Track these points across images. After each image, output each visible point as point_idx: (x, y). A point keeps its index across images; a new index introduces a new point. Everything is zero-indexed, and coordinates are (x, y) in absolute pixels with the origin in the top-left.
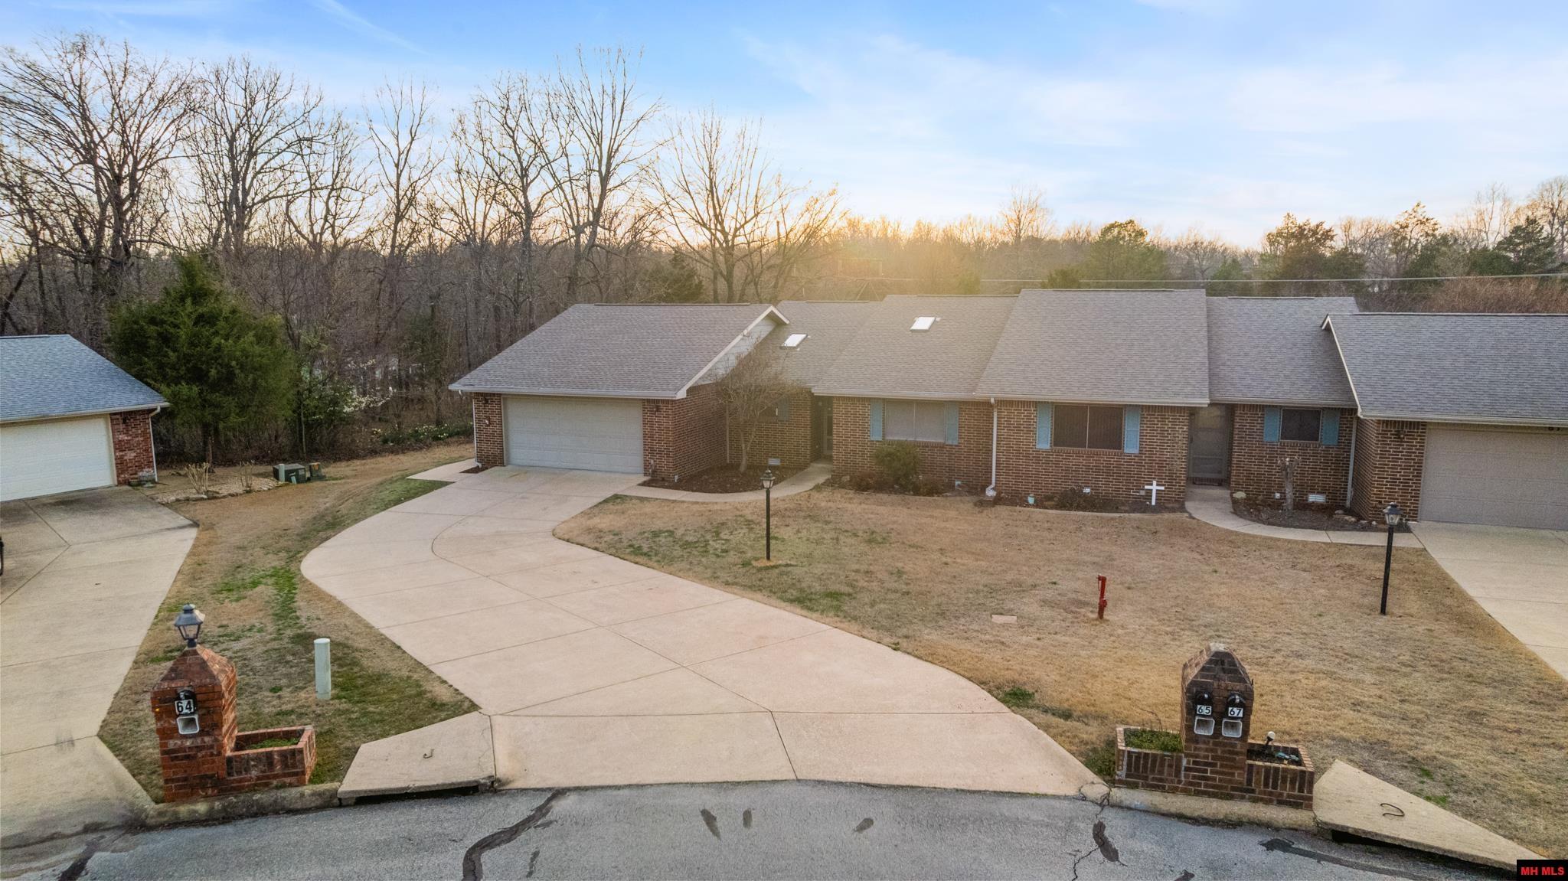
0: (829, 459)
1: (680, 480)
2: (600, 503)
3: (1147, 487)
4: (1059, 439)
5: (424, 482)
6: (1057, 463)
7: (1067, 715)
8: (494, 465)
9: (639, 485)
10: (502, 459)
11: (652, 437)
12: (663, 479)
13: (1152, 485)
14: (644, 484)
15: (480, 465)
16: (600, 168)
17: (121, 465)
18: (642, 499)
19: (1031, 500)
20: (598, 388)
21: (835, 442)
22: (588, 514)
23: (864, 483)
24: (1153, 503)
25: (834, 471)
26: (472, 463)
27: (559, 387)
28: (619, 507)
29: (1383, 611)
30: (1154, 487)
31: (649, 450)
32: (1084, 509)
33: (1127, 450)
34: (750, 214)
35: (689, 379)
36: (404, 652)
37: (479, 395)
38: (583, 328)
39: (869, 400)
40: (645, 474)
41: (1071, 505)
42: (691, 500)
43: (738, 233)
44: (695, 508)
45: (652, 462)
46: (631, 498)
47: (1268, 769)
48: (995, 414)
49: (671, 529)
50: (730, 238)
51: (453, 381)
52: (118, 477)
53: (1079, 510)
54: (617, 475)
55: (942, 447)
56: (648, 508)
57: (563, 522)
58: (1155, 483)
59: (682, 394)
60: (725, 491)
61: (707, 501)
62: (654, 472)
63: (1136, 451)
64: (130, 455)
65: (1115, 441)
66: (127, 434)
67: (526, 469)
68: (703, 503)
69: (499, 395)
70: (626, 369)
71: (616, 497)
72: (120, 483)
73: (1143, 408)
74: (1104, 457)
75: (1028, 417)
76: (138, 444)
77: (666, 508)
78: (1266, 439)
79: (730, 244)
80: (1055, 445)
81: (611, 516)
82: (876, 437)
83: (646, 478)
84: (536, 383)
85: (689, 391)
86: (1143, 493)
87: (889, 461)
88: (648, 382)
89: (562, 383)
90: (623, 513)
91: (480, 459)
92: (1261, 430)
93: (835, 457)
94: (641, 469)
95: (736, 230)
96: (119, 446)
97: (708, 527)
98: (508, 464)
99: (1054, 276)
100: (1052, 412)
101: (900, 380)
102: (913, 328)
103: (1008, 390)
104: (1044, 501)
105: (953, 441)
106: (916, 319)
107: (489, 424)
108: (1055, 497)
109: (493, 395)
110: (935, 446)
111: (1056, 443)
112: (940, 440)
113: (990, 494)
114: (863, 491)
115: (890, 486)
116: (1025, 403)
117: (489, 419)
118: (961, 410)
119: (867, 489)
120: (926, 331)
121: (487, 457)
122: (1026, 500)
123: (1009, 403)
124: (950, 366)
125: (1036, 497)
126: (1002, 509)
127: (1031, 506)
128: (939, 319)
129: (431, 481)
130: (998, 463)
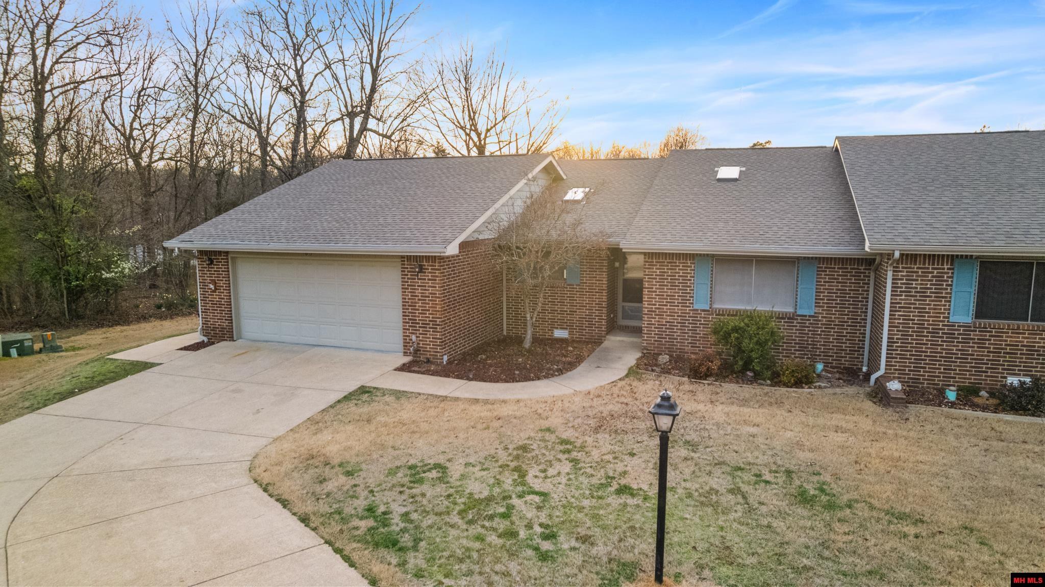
0: (637, 331)
1: (450, 362)
2: (339, 401)
5: (124, 362)
6: (981, 342)
8: (222, 339)
9: (395, 370)
10: (231, 331)
11: (413, 306)
12: (428, 361)
14: (404, 368)
15: (205, 339)
16: (371, 60)
18: (399, 395)
19: (951, 395)
20: (344, 242)
21: (646, 311)
22: (315, 423)
23: (703, 369)
25: (645, 348)
26: (197, 337)
27: (295, 242)
28: (365, 409)
31: (410, 322)
34: (499, 118)
35: (463, 230)
37: (202, 253)
38: (337, 180)
39: (692, 257)
40: (405, 354)
42: (467, 395)
43: (488, 135)
44: (477, 411)
45: (414, 338)
46: (384, 392)
48: (890, 274)
49: (441, 460)
50: (482, 136)
51: (171, 237)
54: (369, 355)
55: (792, 317)
56: (408, 412)
57: (275, 440)
59: (452, 249)
61: (491, 397)
62: (417, 351)
67: (258, 345)
68: (486, 402)
69: (227, 253)
70: (381, 220)
71: (363, 390)
75: (939, 278)
77: (432, 412)
79: (483, 142)
80: (976, 318)
81: (350, 428)
82: (701, 304)
83: (407, 359)
84: (268, 238)
85: (463, 246)
87: (737, 338)
88: (408, 234)
89: (300, 237)
90: (369, 421)
91: (206, 331)
93: (644, 330)
94: (400, 347)
95: (488, 131)
97: (503, 457)
98: (240, 337)
100: (976, 273)
101: (733, 232)
102: (719, 176)
103: (916, 239)
104: (968, 396)
105: (807, 310)
106: (716, 169)
107: (216, 289)
108: (979, 390)
109: (220, 253)
110: (781, 317)
111: (979, 314)
112: (790, 309)
113: (894, 386)
114: (700, 378)
115: (733, 372)
116: (933, 258)
117: (215, 283)
118: (819, 270)
119: (706, 376)
120: (735, 180)
121: (214, 329)
122: (941, 393)
123: (909, 258)
124: (789, 215)
125: (960, 389)
126: (913, 409)
127: (953, 405)
128: (744, 169)
129: (132, 363)
130: (890, 342)
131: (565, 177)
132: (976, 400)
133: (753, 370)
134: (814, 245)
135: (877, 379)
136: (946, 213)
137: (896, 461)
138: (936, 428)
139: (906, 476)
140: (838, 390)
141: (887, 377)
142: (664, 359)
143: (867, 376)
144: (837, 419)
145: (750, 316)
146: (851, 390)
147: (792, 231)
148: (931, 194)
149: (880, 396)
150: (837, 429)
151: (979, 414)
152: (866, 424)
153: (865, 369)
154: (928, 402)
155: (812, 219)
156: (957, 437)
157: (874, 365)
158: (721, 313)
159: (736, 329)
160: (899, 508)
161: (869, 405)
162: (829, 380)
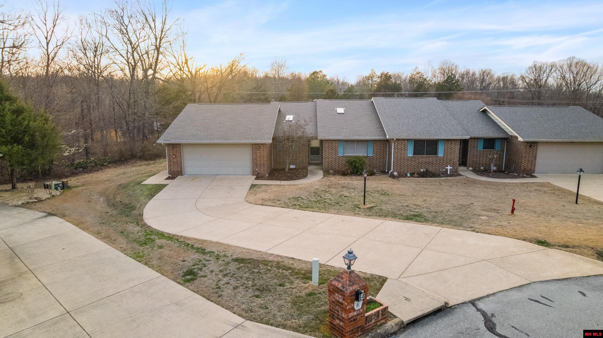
0: (321, 164)
1: (269, 176)
2: (250, 188)
3: (446, 168)
5: (152, 185)
6: (415, 161)
8: (178, 175)
10: (181, 172)
11: (256, 159)
12: (263, 176)
13: (448, 167)
15: (171, 176)
18: (265, 185)
19: (409, 175)
21: (324, 157)
23: (346, 173)
24: (449, 173)
25: (325, 169)
26: (167, 175)
29: (577, 203)
30: (449, 168)
31: (255, 165)
32: (432, 177)
33: (439, 155)
35: (271, 135)
37: (168, 145)
39: (338, 140)
40: (253, 175)
41: (426, 176)
45: (257, 169)
46: (260, 185)
48: (393, 144)
51: (158, 138)
53: (430, 177)
55: (366, 157)
57: (246, 197)
58: (449, 166)
59: (270, 141)
60: (291, 180)
62: (258, 173)
63: (442, 155)
65: (435, 152)
67: (195, 177)
69: (180, 144)
71: (253, 185)
73: (445, 140)
74: (431, 158)
75: (405, 145)
78: (479, 149)
81: (264, 193)
82: (340, 155)
83: (255, 177)
85: (273, 139)
86: (445, 170)
90: (267, 191)
91: (170, 173)
92: (477, 146)
93: (324, 163)
94: (251, 173)
97: (312, 194)
98: (184, 174)
100: (413, 143)
101: (349, 132)
102: (338, 112)
103: (399, 135)
104: (412, 175)
105: (370, 155)
106: (336, 109)
107: (175, 157)
108: (415, 173)
109: (177, 144)
110: (364, 157)
111: (414, 154)
112: (365, 155)
113: (395, 173)
114: (345, 175)
115: (354, 173)
116: (404, 140)
117: (175, 155)
118: (374, 143)
119: (347, 175)
120: (343, 113)
121: (174, 172)
122: (406, 175)
123: (398, 140)
124: (363, 127)
125: (410, 174)
126: (400, 179)
127: (409, 177)
128: (344, 109)
129: (155, 185)
130: (394, 162)
132: (414, 176)
133: (359, 172)
134: (373, 136)
135: (391, 173)
136: (406, 127)
137: (399, 188)
138: (406, 182)
139: (401, 190)
140: (381, 176)
141: (393, 172)
142: (331, 171)
143: (388, 173)
144: (383, 182)
145: (357, 157)
146: (385, 176)
147: (366, 132)
148: (402, 121)
149: (392, 176)
150: (384, 184)
151: (415, 178)
152: (391, 182)
153: (387, 171)
154: (403, 177)
155: (370, 128)
156: (410, 183)
157: (389, 169)
158: (346, 157)
159: (354, 161)
160: (400, 194)
161: (390, 179)
162: (378, 174)
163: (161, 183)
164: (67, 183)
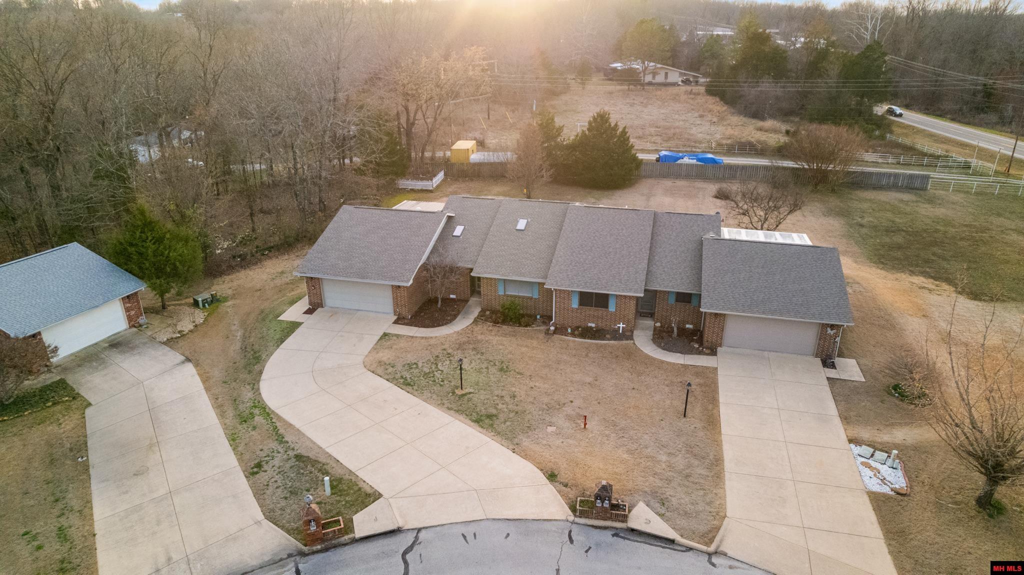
1: (411, 319)
2: (379, 340)
3: (618, 325)
4: (581, 303)
5: (287, 322)
6: (581, 313)
7: (566, 486)
8: (319, 308)
9: (393, 324)
10: (322, 304)
11: (397, 299)
12: (404, 319)
14: (396, 323)
15: (311, 308)
17: (130, 319)
18: (397, 336)
19: (569, 332)
20: (369, 277)
22: (376, 349)
24: (621, 332)
25: (482, 306)
26: (306, 305)
27: (350, 276)
28: (389, 343)
29: (685, 416)
30: (621, 325)
31: (396, 304)
33: (610, 310)
35: (413, 272)
36: (342, 464)
39: (497, 279)
40: (395, 315)
42: (419, 335)
45: (398, 309)
46: (392, 335)
47: (616, 514)
48: (554, 296)
52: (129, 324)
53: (588, 339)
54: (381, 315)
55: (531, 298)
56: (402, 344)
57: (366, 356)
58: (621, 323)
59: (410, 282)
60: (432, 326)
62: (399, 314)
63: (614, 310)
64: (133, 313)
65: (605, 306)
66: (130, 303)
67: (335, 312)
68: (426, 337)
69: (320, 278)
70: (380, 263)
71: (385, 335)
72: (130, 327)
73: (617, 296)
74: (600, 311)
75: (568, 294)
76: (135, 306)
77: (410, 344)
78: (669, 303)
80: (580, 305)
81: (386, 350)
82: (501, 293)
83: (396, 318)
84: (338, 273)
86: (616, 327)
90: (391, 348)
92: (668, 299)
93: (482, 292)
94: (392, 312)
96: (127, 310)
98: (325, 306)
99: (596, 117)
102: (517, 228)
103: (559, 284)
104: (574, 331)
105: (536, 296)
106: (519, 220)
107: (314, 289)
110: (528, 298)
112: (530, 295)
113: (552, 328)
117: (314, 286)
120: (523, 230)
121: (314, 303)
122: (567, 330)
125: (574, 328)
128: (530, 220)
129: (291, 322)
130: (556, 312)
131: (454, 215)
132: (576, 333)
136: (577, 268)
142: (488, 314)
146: (543, 328)
147: (532, 268)
148: (579, 256)
149: (548, 332)
154: (561, 334)
158: (508, 296)
163: (297, 321)
164: (216, 296)
